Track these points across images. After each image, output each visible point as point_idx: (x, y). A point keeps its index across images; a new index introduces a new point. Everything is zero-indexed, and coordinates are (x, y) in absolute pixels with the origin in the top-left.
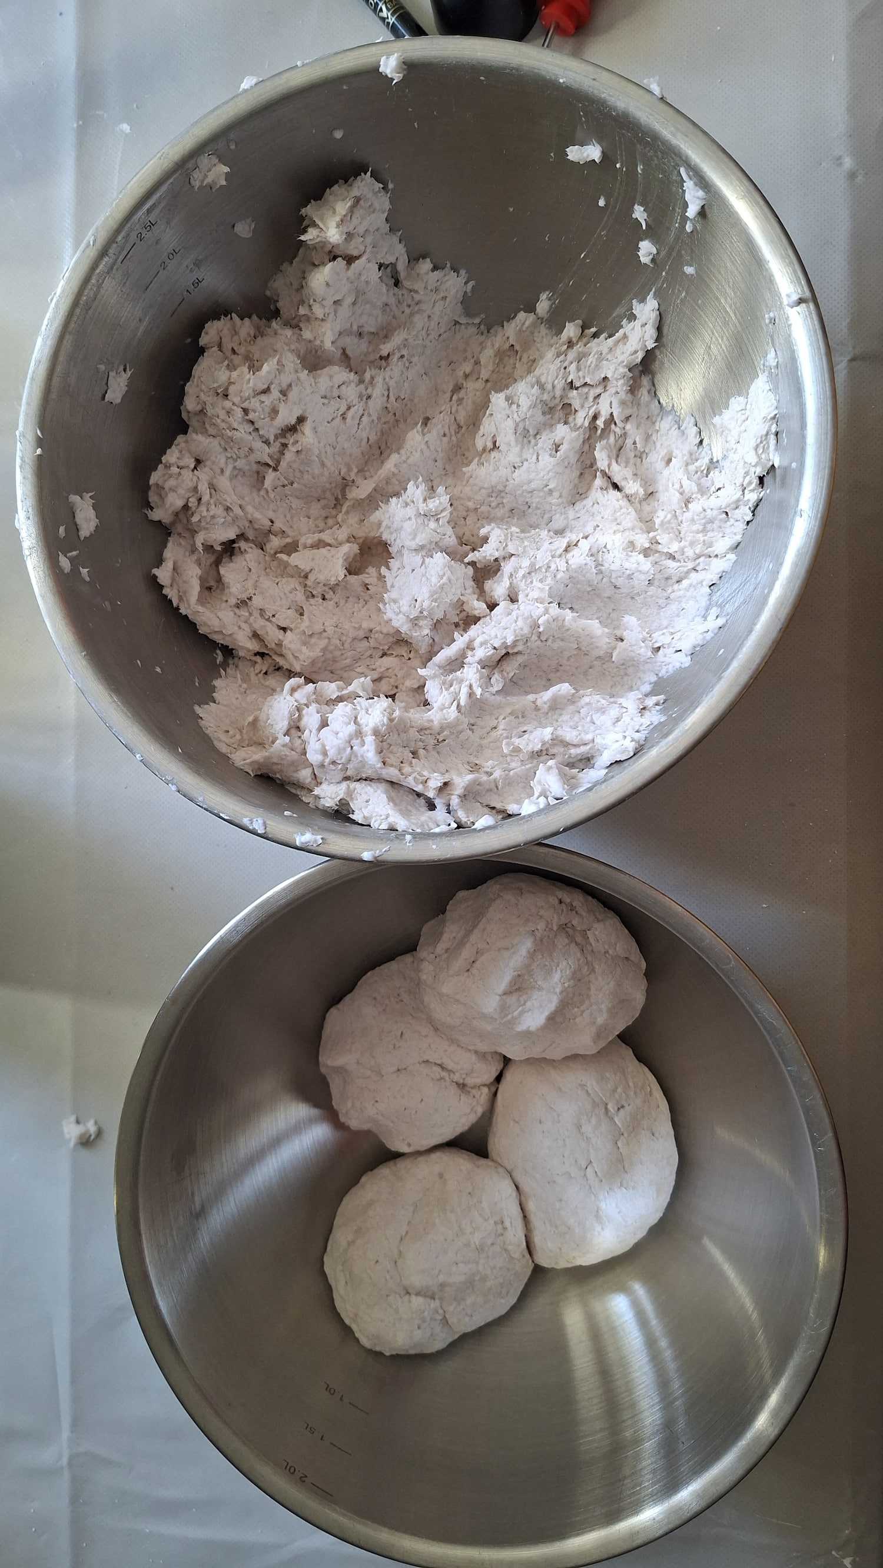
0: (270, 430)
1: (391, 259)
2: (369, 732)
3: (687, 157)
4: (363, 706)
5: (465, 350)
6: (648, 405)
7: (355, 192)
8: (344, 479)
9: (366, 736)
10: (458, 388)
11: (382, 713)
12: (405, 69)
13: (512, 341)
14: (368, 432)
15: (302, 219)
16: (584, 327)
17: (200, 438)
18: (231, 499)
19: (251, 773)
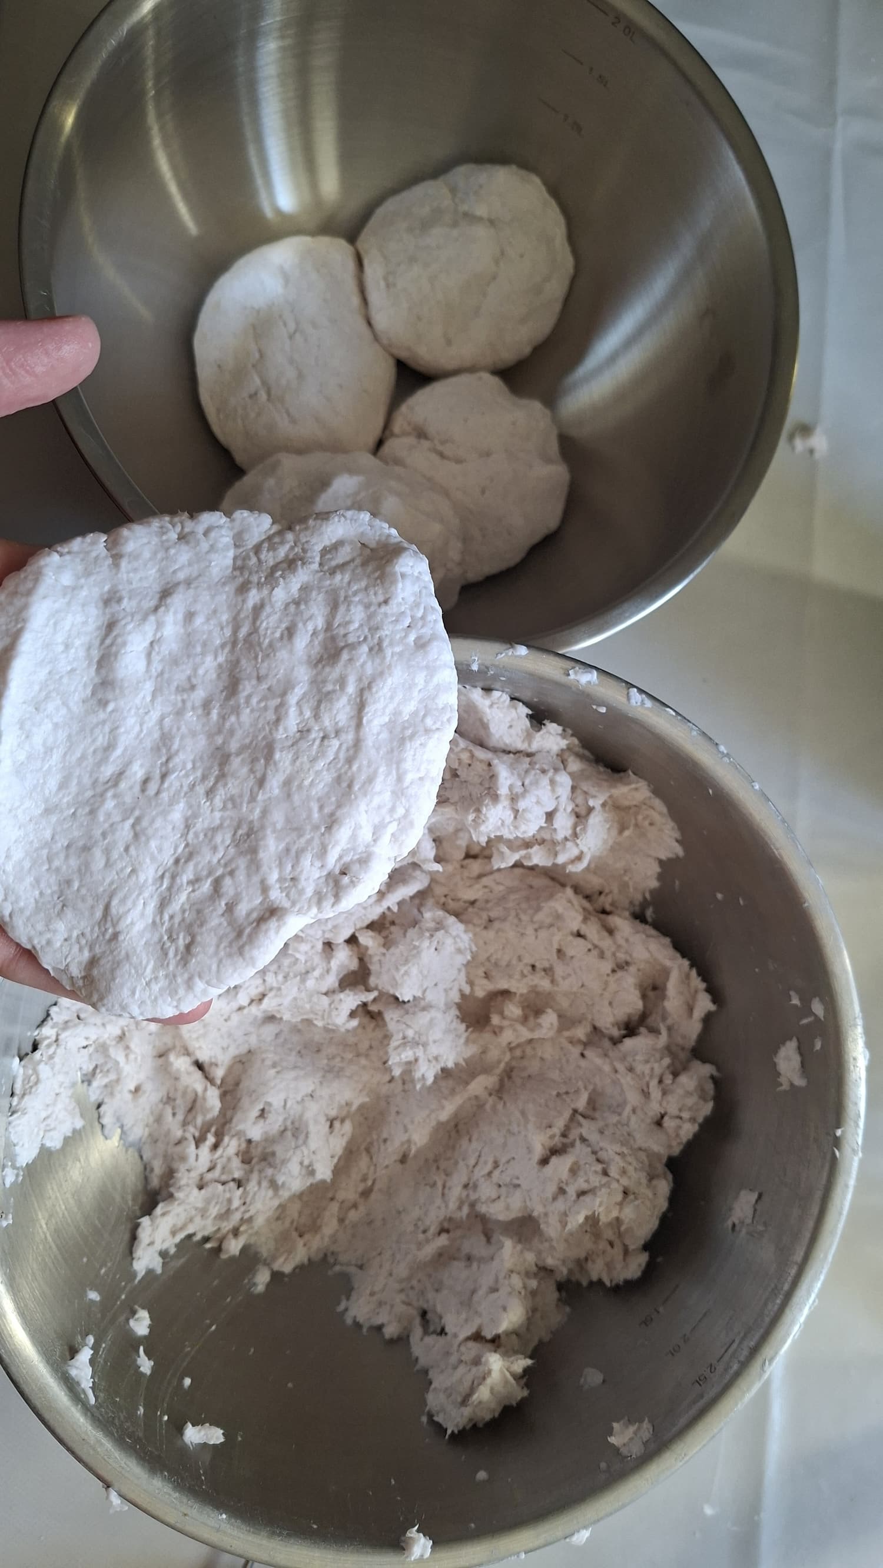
0: (579, 1152)
1: (430, 1340)
2: (502, 798)
3: (86, 1415)
4: (507, 830)
5: (354, 1236)
6: (155, 1156)
7: (467, 1411)
8: (501, 1098)
9: (507, 795)
10: (366, 1194)
11: (487, 818)
12: (404, 1542)
13: (300, 1242)
14: (471, 1148)
15: (527, 1385)
16: (218, 1250)
17: (656, 1148)
18: (627, 1080)
19: (631, 773)
